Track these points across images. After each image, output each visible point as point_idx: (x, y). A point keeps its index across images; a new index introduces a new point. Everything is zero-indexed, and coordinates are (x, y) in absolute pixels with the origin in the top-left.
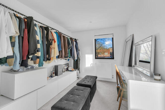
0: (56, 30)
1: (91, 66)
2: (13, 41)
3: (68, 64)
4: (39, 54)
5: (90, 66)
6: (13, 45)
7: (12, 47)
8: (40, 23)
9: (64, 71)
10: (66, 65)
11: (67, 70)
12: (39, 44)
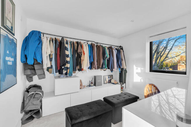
0: (91, 41)
1: (141, 81)
2: (51, 57)
3: (112, 75)
4: (68, 65)
5: (139, 81)
6: (51, 60)
7: (50, 61)
8: (74, 39)
9: (105, 82)
10: (110, 76)
11: (110, 82)
12: (69, 57)
